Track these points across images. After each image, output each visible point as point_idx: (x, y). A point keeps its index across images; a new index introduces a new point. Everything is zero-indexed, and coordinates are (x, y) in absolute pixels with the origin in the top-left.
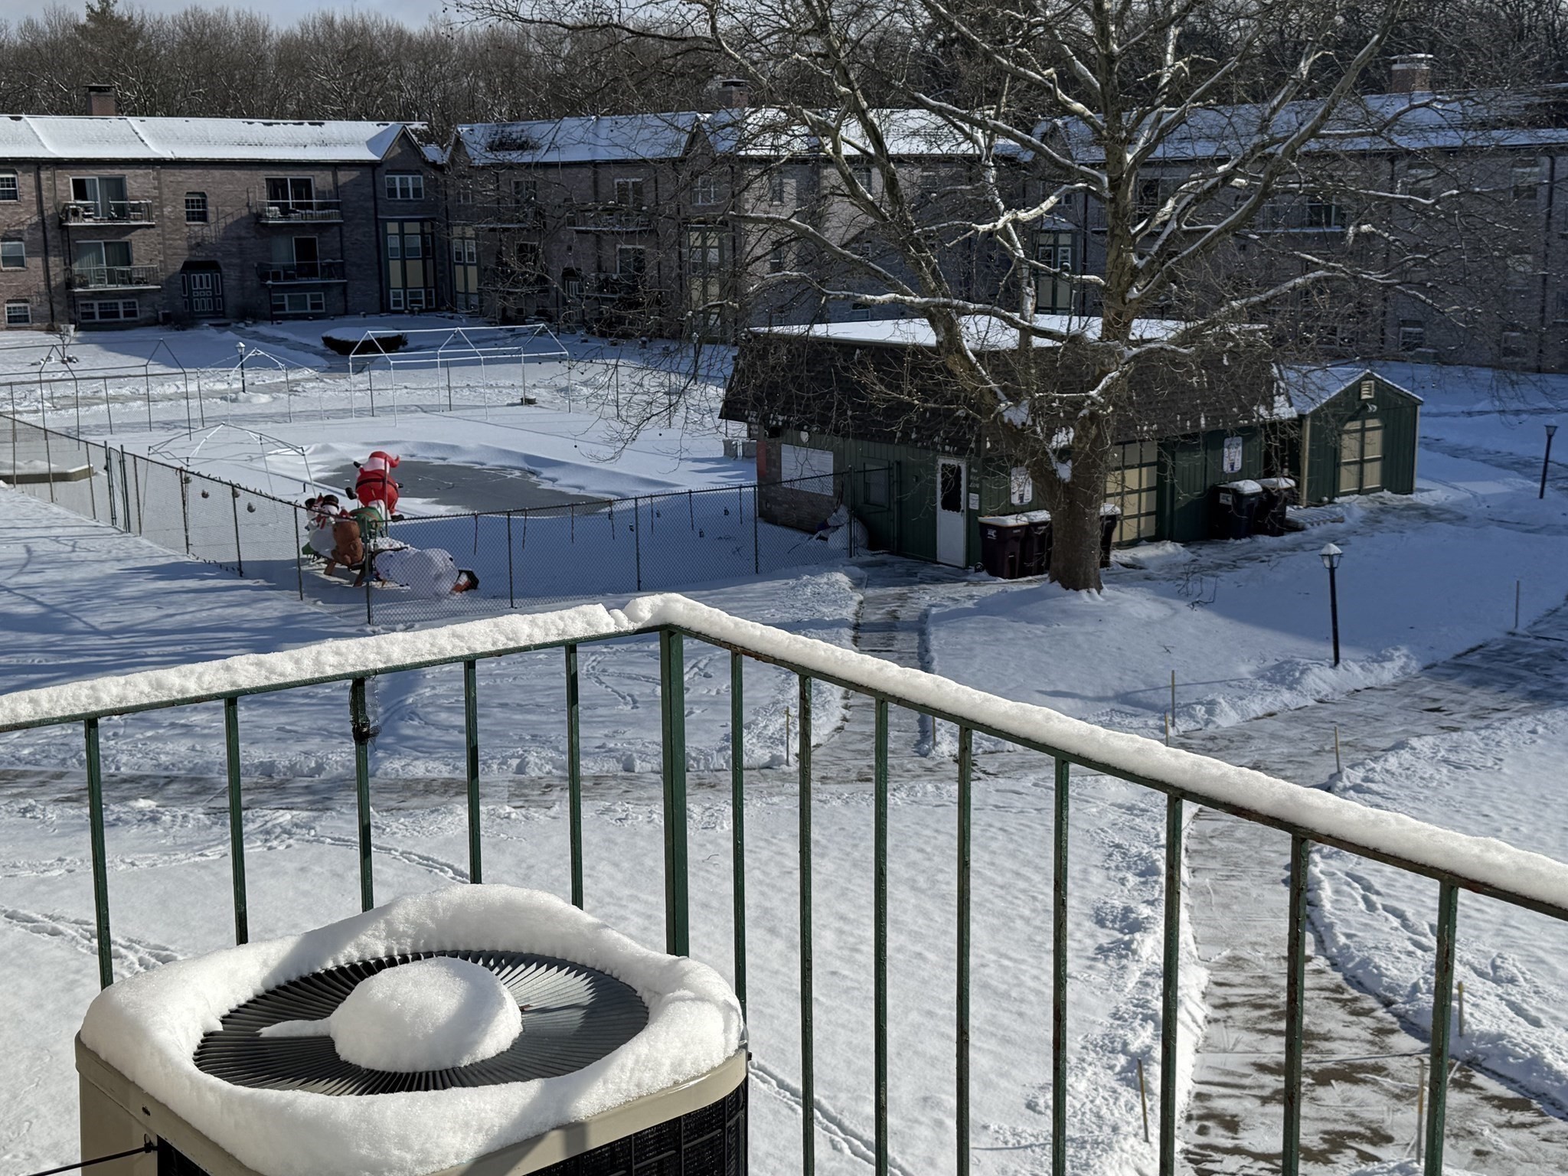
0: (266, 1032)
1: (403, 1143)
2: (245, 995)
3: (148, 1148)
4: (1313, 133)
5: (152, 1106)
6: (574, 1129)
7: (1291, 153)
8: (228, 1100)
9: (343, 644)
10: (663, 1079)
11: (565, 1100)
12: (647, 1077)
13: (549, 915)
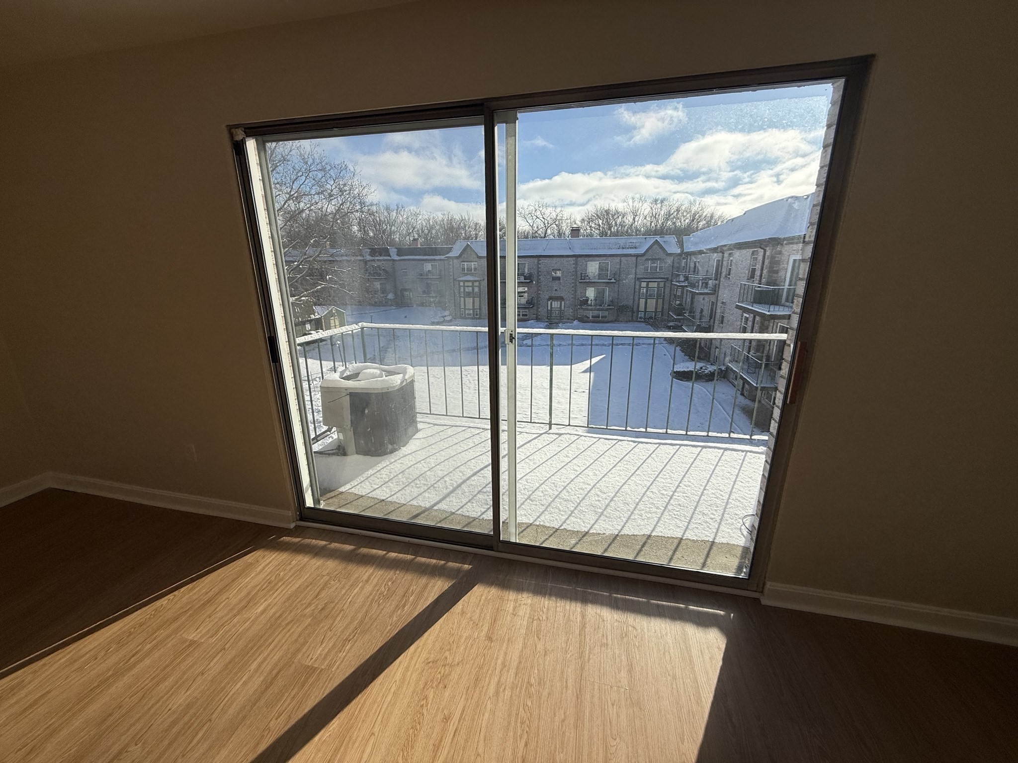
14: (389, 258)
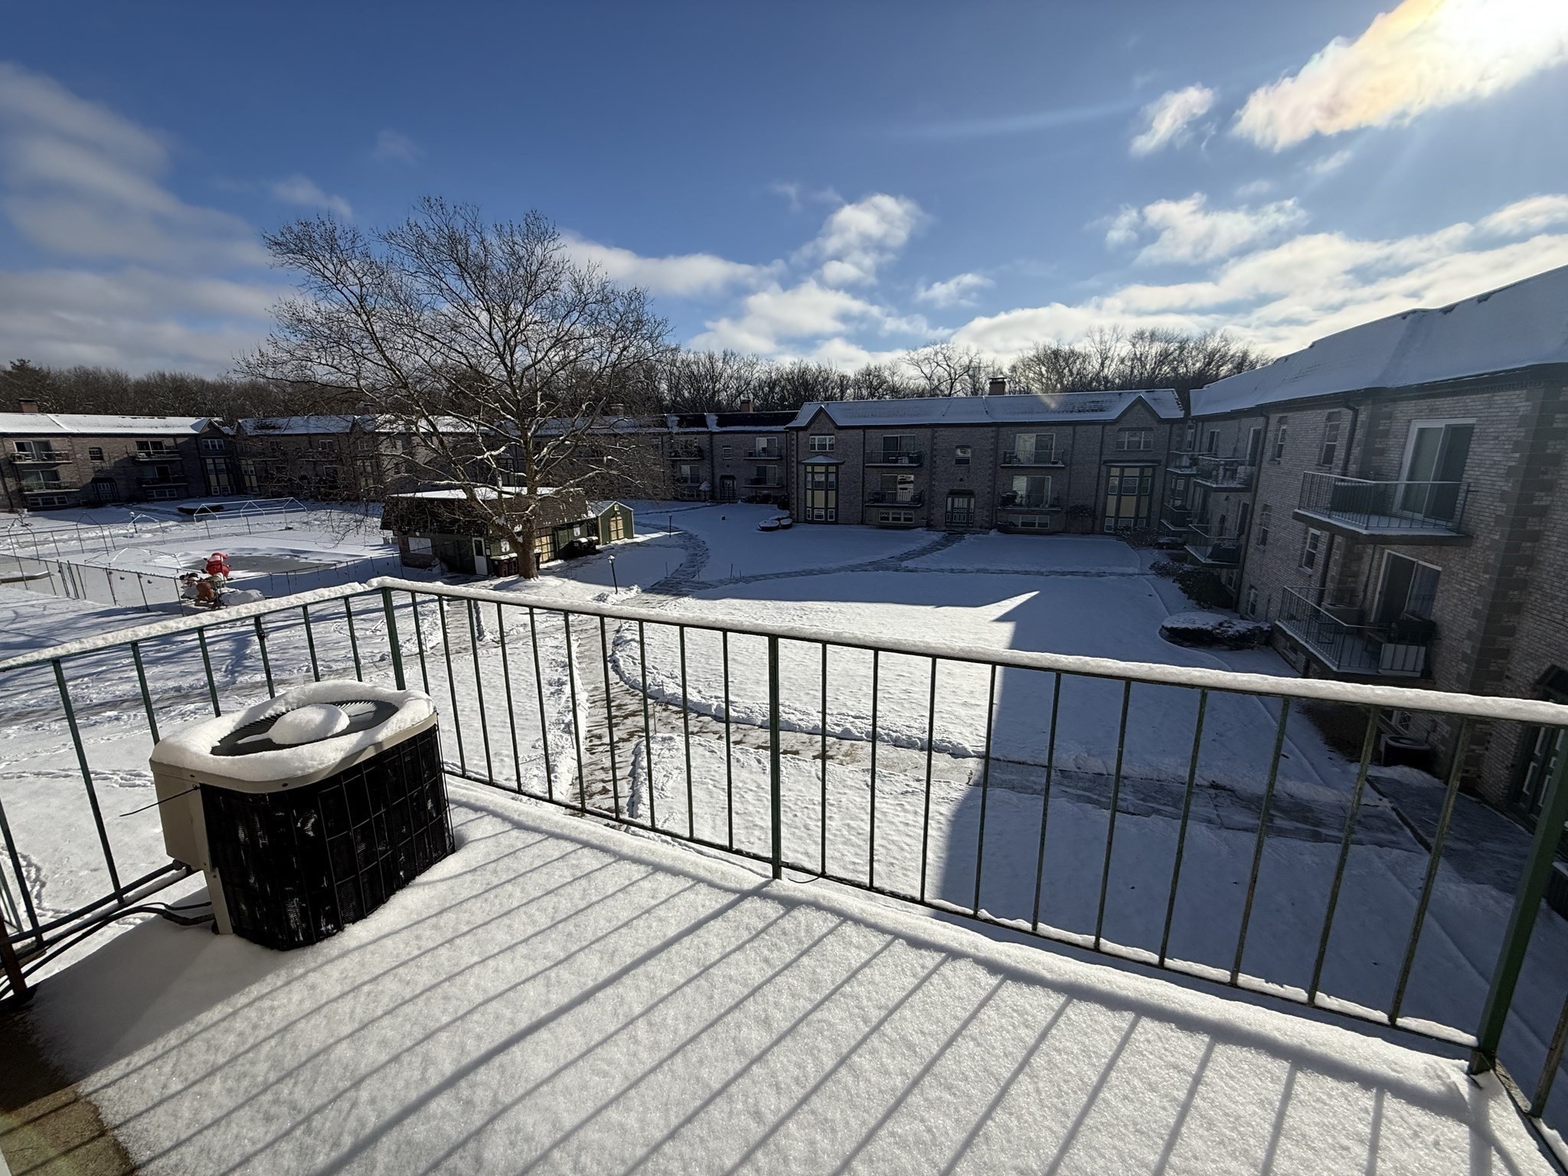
0: (240, 742)
1: (312, 759)
2: (227, 733)
3: (196, 788)
4: (589, 427)
5: (193, 773)
6: (379, 745)
7: (583, 433)
8: (233, 763)
9: (248, 605)
10: (408, 724)
11: (373, 736)
12: (402, 725)
13: (353, 687)
14: (665, 430)
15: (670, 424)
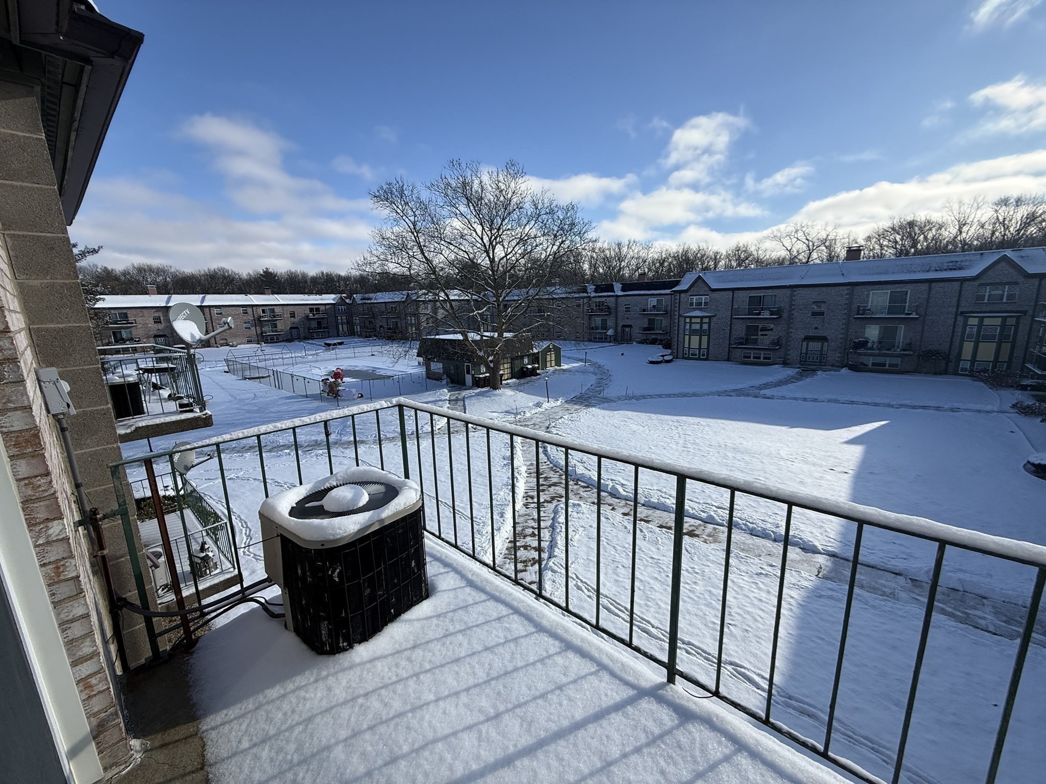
0: (307, 505)
1: (340, 529)
2: (301, 497)
3: (278, 536)
4: (537, 294)
5: (279, 526)
6: (382, 521)
7: (533, 298)
8: (296, 523)
9: (321, 414)
10: (402, 507)
11: (379, 514)
12: (398, 507)
13: (375, 472)
14: (585, 295)
15: (589, 291)
